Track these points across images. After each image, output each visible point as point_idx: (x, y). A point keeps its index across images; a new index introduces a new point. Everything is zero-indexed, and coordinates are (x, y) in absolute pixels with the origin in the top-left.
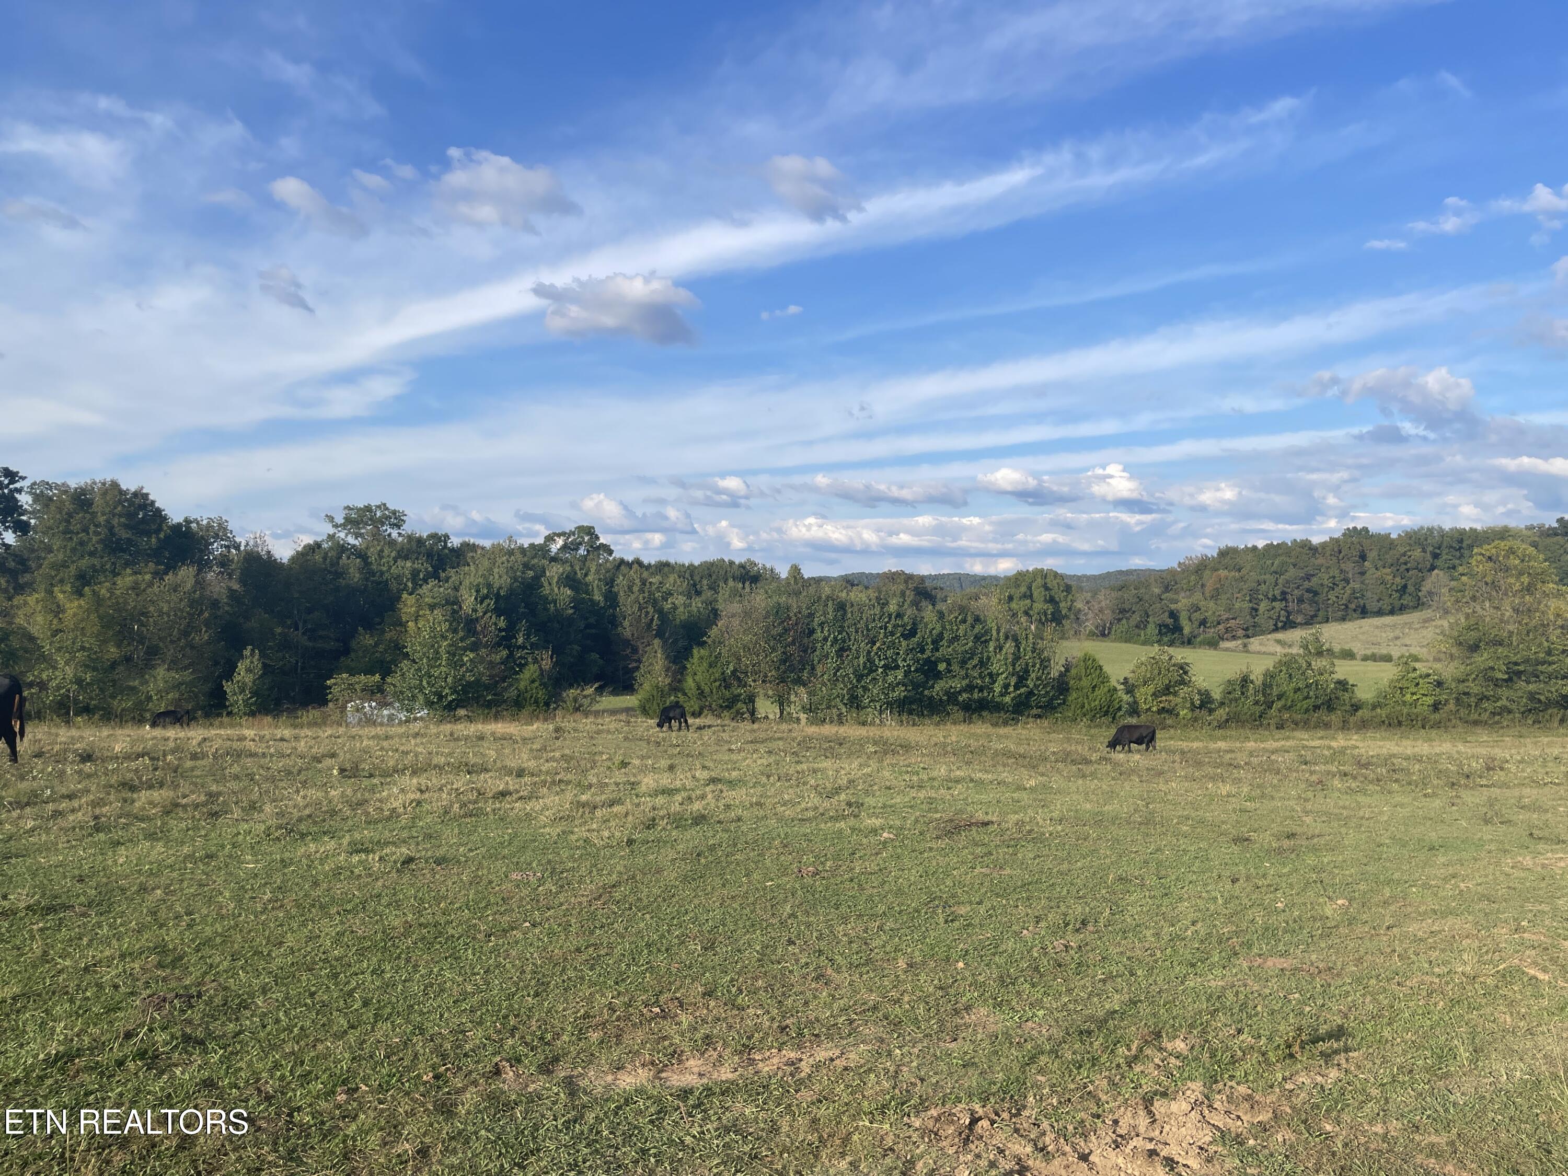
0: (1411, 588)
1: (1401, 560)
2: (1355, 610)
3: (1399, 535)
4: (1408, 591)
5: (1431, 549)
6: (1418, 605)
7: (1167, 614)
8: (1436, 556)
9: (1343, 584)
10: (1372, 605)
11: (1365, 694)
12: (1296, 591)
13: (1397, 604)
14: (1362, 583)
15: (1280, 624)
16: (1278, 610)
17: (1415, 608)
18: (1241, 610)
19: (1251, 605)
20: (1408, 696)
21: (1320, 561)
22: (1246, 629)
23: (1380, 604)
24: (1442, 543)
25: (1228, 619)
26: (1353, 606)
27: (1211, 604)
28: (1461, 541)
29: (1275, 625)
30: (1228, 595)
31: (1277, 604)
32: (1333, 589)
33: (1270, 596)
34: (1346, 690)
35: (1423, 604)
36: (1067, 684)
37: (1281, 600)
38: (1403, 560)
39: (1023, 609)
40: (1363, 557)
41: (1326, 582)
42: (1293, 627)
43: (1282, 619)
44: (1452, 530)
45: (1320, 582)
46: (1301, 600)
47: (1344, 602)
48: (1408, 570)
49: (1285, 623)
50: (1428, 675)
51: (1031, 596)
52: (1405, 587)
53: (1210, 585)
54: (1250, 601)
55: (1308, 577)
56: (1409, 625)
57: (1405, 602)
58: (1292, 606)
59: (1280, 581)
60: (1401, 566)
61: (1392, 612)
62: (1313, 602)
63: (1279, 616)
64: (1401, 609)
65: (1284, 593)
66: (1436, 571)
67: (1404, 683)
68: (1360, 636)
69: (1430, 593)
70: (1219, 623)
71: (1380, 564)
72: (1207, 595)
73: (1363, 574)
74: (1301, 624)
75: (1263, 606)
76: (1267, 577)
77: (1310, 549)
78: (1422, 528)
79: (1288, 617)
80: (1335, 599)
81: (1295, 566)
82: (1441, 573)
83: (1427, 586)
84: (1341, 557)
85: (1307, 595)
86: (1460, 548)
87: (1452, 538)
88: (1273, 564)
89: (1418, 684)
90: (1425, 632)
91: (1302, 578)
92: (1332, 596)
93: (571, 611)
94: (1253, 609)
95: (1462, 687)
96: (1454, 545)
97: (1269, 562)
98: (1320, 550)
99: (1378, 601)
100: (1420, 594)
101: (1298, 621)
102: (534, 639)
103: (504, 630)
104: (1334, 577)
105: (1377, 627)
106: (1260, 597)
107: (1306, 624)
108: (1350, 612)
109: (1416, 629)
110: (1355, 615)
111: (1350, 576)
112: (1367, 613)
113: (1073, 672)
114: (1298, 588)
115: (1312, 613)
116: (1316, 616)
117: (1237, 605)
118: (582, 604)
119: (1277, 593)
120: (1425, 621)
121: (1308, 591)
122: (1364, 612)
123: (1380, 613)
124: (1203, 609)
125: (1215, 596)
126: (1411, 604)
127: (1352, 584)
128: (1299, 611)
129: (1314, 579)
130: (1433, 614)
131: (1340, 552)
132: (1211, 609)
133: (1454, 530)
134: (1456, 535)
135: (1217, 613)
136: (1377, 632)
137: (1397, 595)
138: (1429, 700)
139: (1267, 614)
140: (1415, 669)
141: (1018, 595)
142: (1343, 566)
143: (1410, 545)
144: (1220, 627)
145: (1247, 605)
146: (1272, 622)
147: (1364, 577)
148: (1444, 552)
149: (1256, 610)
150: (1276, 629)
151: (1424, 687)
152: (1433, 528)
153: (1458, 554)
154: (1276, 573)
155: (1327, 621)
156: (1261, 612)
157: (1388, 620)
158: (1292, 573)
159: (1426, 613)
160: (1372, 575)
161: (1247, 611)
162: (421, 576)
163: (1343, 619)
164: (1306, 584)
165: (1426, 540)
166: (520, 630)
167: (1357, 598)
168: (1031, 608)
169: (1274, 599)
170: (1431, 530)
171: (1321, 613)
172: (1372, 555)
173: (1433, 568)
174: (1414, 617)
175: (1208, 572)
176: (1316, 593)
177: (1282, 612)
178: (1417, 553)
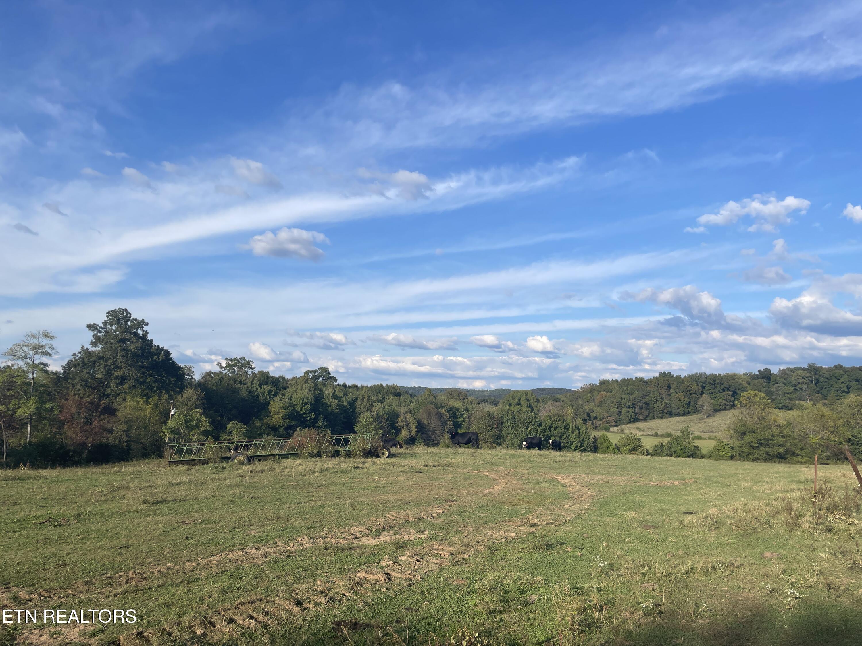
0: (692, 403)
1: (688, 389)
2: (667, 413)
3: (685, 376)
4: (691, 404)
5: (701, 384)
6: (696, 411)
7: (586, 414)
8: (703, 387)
9: (660, 400)
10: (675, 411)
11: (704, 451)
12: (639, 403)
13: (686, 410)
14: (670, 400)
15: (632, 420)
16: (631, 412)
17: (695, 413)
18: (613, 412)
19: (618, 410)
20: (721, 453)
21: (649, 389)
22: (616, 422)
23: (678, 411)
24: (706, 381)
25: (607, 417)
26: (666, 411)
27: (599, 408)
28: (715, 381)
29: (630, 420)
30: (607, 405)
31: (630, 409)
32: (656, 403)
33: (627, 405)
34: (698, 450)
35: (698, 411)
36: (597, 446)
37: (632, 408)
38: (689, 389)
39: (516, 410)
40: (669, 387)
41: (653, 399)
42: (638, 421)
43: (633, 417)
44: (710, 375)
45: (650, 399)
46: (641, 408)
47: (662, 409)
48: (691, 394)
49: (634, 419)
50: (728, 444)
51: (520, 404)
52: (690, 402)
53: (597, 400)
54: (618, 408)
55: (644, 396)
56: (692, 421)
57: (690, 410)
58: (638, 411)
59: (631, 398)
60: (688, 392)
61: (684, 415)
62: (647, 409)
63: (632, 416)
64: (688, 413)
65: (633, 404)
66: (704, 395)
67: (719, 448)
68: (671, 426)
69: (702, 406)
70: (603, 419)
71: (678, 390)
72: (597, 404)
73: (670, 395)
74: (642, 420)
75: (624, 411)
76: (625, 396)
77: (644, 382)
78: (697, 373)
79: (635, 416)
80: (657, 408)
81: (638, 390)
82: (707, 396)
83: (700, 403)
84: (659, 387)
85: (644, 405)
86: (715, 384)
87: (710, 379)
88: (627, 389)
89: (724, 448)
90: (700, 425)
91: (642, 397)
92: (656, 406)
93: (337, 411)
94: (619, 412)
95: (741, 449)
96: (712, 382)
97: (625, 388)
98: (649, 383)
99: (678, 409)
100: (697, 406)
101: (641, 418)
102: (326, 424)
103: (313, 419)
104: (657, 397)
105: (678, 422)
106: (622, 406)
107: (644, 420)
108: (664, 414)
109: (696, 424)
110: (667, 416)
111: (664, 396)
112: (672, 415)
113: (599, 441)
114: (640, 402)
115: (647, 414)
116: (648, 416)
117: (612, 410)
118: (341, 407)
119: (630, 404)
120: (700, 419)
121: (645, 403)
122: (671, 414)
123: (678, 415)
124: (595, 411)
125: (600, 405)
126: (693, 411)
127: (665, 400)
128: (641, 413)
129: (647, 397)
130: (703, 416)
131: (659, 384)
132: (599, 411)
133: (712, 375)
134: (713, 378)
135: (602, 414)
136: (678, 424)
137: (686, 406)
138: (729, 454)
139: (626, 415)
140: (723, 442)
141: (514, 403)
142: (660, 391)
143: (691, 382)
144: (604, 420)
145: (616, 410)
146: (628, 419)
147: (670, 397)
148: (707, 386)
149: (621, 412)
150: (630, 422)
151: (727, 449)
152: (702, 373)
153: (714, 386)
154: (629, 394)
155: (654, 419)
156: (623, 413)
157: (682, 418)
158: (636, 394)
159: (700, 416)
160: (674, 396)
161: (616, 413)
162: (273, 393)
163: (661, 418)
164: (644, 400)
165: (699, 379)
166: (320, 419)
167: (668, 407)
168: (520, 410)
169: (629, 407)
170: (701, 374)
171: (651, 415)
172: (674, 386)
173: (702, 394)
174: (695, 417)
175: (596, 393)
176: (648, 405)
177: (633, 414)
178: (695, 386)
